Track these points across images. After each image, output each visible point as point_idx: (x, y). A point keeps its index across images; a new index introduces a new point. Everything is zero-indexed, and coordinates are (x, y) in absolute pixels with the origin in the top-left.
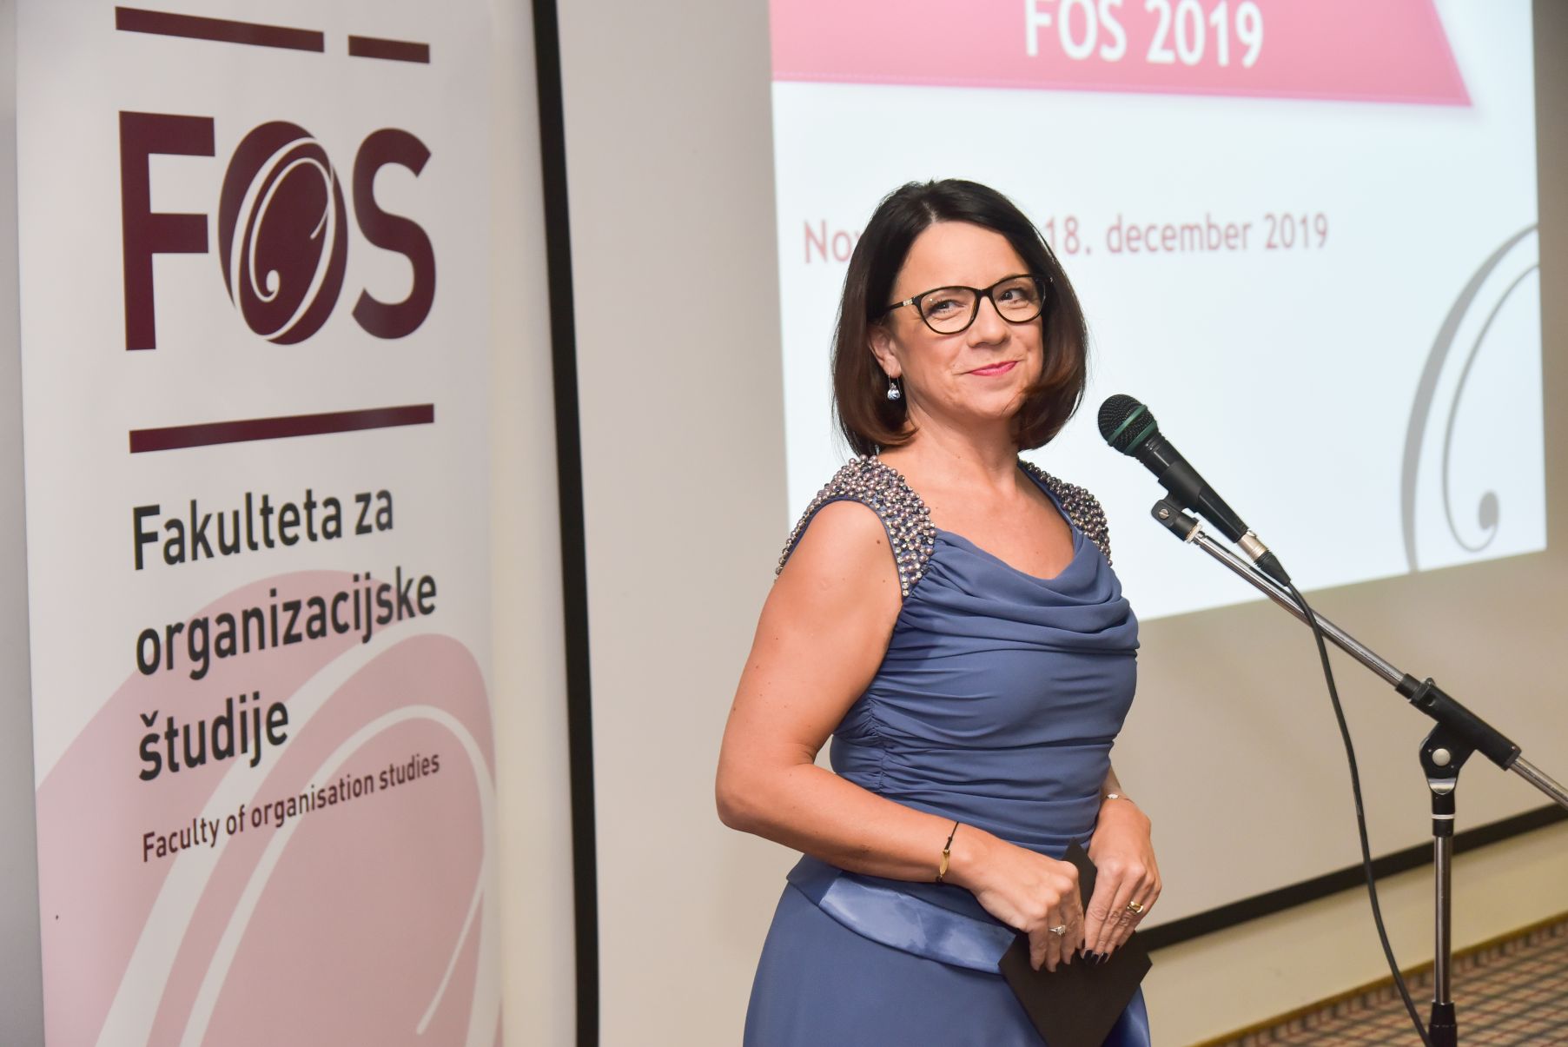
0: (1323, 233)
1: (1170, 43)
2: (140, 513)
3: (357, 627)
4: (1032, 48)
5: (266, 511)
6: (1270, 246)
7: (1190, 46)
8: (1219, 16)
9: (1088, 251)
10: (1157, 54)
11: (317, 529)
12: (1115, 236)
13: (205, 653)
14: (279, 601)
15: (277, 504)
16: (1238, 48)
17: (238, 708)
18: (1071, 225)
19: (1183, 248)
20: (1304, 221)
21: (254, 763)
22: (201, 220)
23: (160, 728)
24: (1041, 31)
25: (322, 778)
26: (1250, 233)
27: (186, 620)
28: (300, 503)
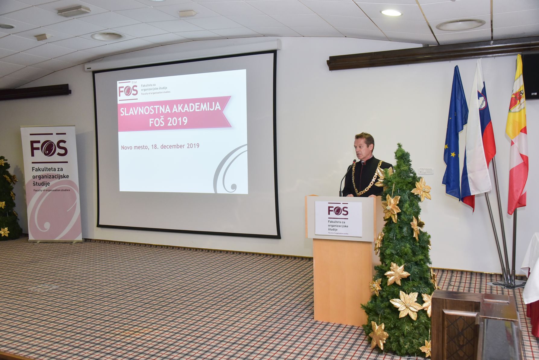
0: (199, 146)
1: (171, 123)
2: (33, 168)
3: (58, 178)
4: (150, 126)
5: (47, 168)
6: (188, 148)
7: (175, 123)
8: (180, 119)
9: (158, 148)
10: (169, 125)
11: (53, 170)
12: (162, 146)
13: (40, 178)
14: (48, 175)
15: (48, 168)
16: (183, 123)
17: (44, 182)
18: (155, 145)
19: (173, 148)
20: (195, 144)
21: (46, 186)
22: (39, 148)
23: (35, 182)
24: (151, 124)
25: (54, 189)
26: (184, 146)
27: (38, 175)
28: (51, 168)
